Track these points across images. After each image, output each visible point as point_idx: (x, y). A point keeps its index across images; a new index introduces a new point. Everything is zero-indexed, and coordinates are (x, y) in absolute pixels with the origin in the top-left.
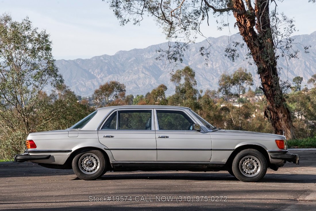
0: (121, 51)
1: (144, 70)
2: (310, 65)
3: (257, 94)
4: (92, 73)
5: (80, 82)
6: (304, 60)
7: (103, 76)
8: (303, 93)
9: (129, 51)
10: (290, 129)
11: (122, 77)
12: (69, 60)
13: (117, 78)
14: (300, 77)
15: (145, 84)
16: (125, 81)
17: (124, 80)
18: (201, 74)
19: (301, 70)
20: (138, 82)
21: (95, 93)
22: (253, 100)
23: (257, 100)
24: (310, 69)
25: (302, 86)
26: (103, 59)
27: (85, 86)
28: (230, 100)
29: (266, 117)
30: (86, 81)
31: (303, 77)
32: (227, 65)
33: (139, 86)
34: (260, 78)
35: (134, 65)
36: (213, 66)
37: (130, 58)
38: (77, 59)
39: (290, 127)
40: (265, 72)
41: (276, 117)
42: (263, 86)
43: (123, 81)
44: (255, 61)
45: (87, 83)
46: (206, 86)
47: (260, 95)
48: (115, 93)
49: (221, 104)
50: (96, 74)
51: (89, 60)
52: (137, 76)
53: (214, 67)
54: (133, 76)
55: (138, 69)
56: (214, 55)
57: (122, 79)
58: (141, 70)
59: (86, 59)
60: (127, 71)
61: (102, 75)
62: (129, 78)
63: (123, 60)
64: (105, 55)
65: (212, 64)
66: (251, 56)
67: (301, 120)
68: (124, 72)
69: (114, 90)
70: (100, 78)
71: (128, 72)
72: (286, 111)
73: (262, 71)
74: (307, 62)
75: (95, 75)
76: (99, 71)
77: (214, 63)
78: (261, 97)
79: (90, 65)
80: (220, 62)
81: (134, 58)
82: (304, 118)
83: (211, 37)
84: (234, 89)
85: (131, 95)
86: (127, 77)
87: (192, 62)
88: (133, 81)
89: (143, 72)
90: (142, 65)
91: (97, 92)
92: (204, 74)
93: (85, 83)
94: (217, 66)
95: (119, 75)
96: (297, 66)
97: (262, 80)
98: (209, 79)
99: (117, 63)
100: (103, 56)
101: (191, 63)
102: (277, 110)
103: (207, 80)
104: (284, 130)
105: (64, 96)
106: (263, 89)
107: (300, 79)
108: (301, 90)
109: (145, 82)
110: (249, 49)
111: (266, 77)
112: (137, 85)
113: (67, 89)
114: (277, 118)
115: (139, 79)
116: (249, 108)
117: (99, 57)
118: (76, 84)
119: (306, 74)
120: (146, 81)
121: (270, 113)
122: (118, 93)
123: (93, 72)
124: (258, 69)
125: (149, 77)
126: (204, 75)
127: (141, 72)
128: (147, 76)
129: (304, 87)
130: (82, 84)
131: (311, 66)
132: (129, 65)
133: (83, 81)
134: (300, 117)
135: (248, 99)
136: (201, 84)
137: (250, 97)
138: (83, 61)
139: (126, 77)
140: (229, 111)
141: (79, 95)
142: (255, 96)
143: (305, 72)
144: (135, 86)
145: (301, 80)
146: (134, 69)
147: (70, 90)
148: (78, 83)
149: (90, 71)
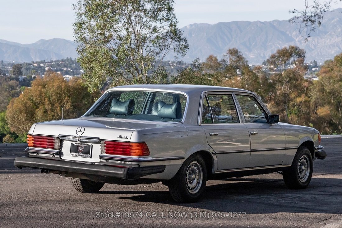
5: (276, 45)
7: (301, 38)
9: (332, 11)
11: (323, 40)
12: (265, 22)
13: (318, 42)
16: (326, 44)
17: (325, 43)
30: (283, 44)
35: (337, 26)
37: (333, 19)
38: (274, 21)
48: (293, 59)
52: (340, 39)
54: (336, 38)
57: (323, 42)
59: (283, 21)
60: (329, 33)
62: (331, 41)
63: (325, 21)
68: (326, 34)
69: (292, 56)
70: (299, 41)
71: (331, 34)
75: (293, 37)
76: (297, 33)
79: (287, 27)
81: (338, 19)
85: (330, 60)
86: (329, 40)
88: (335, 44)
93: (281, 46)
95: (319, 38)
117: (298, 18)
118: (272, 47)
122: (296, 59)
123: (291, 34)
132: (332, 26)
133: (279, 44)
138: (280, 23)
139: (327, 40)
144: (338, 50)
146: (337, 31)
147: (242, 56)
148: (273, 46)
149: (288, 33)
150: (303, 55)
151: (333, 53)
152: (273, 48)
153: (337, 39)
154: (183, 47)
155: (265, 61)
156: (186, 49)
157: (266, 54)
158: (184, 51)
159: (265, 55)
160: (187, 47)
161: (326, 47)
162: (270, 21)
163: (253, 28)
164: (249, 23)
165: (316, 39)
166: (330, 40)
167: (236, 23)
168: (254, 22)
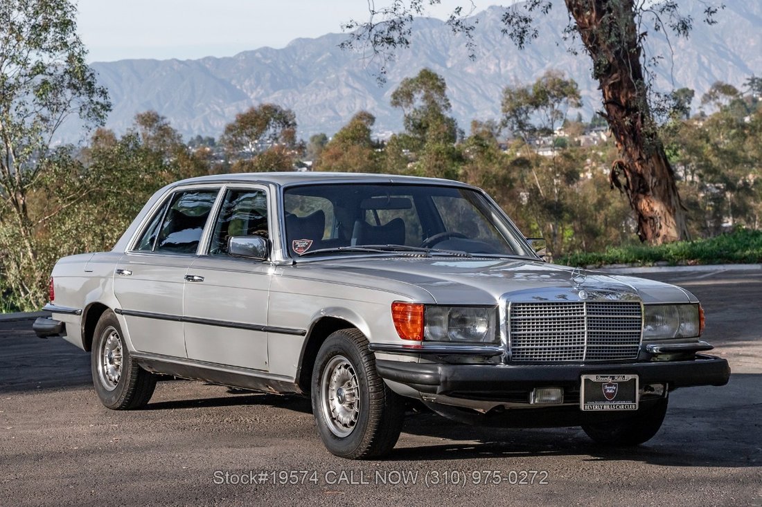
0: (299, 40)
1: (350, 79)
2: (710, 62)
3: (594, 127)
4: (238, 87)
5: (212, 107)
6: (696, 53)
7: (261, 93)
8: (696, 123)
9: (317, 39)
10: (674, 214)
11: (303, 95)
12: (188, 60)
13: (293, 99)
14: (687, 89)
15: (353, 110)
16: (309, 104)
17: (307, 102)
18: (474, 85)
19: (689, 74)
20: (337, 107)
21: (226, 133)
22: (588, 140)
23: (596, 142)
24: (709, 71)
25: (692, 108)
26: (260, 56)
27: (223, 116)
28: (538, 142)
29: (615, 186)
30: (225, 105)
31: (694, 89)
32: (531, 65)
33: (341, 114)
34: (599, 89)
35: (329, 69)
36: (500, 69)
37: (320, 55)
38: (205, 59)
39: (674, 211)
40: (613, 74)
41: (641, 185)
42: (608, 110)
43: (305, 104)
44: (586, 45)
45: (226, 110)
46: (486, 111)
47: (603, 131)
48: (271, 130)
49: (517, 151)
50: (247, 90)
51: (230, 59)
52: (335, 93)
53: (503, 71)
54: (327, 93)
55: (337, 77)
56: (501, 45)
57: (304, 100)
58: (343, 79)
59: (224, 58)
60: (314, 82)
61: (259, 92)
62: (318, 97)
63: (305, 58)
64: (266, 49)
65: (498, 65)
66: (577, 34)
67: (692, 182)
68: (307, 85)
69: (269, 125)
70: (256, 99)
71: (317, 85)
72: (665, 170)
73: (604, 72)
74: (702, 56)
75: (245, 91)
76: (253, 83)
77: (502, 63)
78: (604, 133)
79: (233, 71)
80: (516, 59)
81: (328, 54)
82: (696, 179)
83: (496, 6)
84: (537, 118)
85: (321, 134)
86: (314, 97)
87: (455, 61)
88: (327, 104)
89: (348, 85)
90: (346, 68)
91: (229, 129)
92: (480, 87)
93: (222, 109)
94: (509, 68)
95: (296, 92)
96: (681, 64)
97: (604, 95)
98: (492, 97)
99: (291, 66)
100: (260, 50)
101: (452, 62)
102: (642, 167)
103: (487, 99)
104: (660, 217)
105: (155, 139)
106: (607, 117)
107: (687, 93)
108: (691, 117)
109: (353, 105)
110: (572, 16)
111: (613, 87)
112: (336, 112)
113: (161, 123)
114: (643, 187)
115: (340, 99)
116: (574, 160)
117: (253, 52)
118: (204, 111)
119: (701, 83)
120: (355, 104)
121: (626, 176)
122: (279, 130)
123: (241, 86)
124: (596, 65)
125: (361, 94)
126: (481, 89)
127: (344, 84)
128: (356, 92)
129: (698, 112)
130: (216, 112)
131: (712, 66)
132: (318, 69)
133: (219, 105)
134: (689, 178)
135: (576, 139)
136: (475, 107)
137: (580, 135)
138: (218, 62)
139: (311, 95)
140: (531, 168)
141: (211, 136)
142: (591, 131)
143: (699, 78)
144: (332, 114)
145: (690, 95)
146: (328, 78)
147: (169, 125)
148: (207, 109)
149: (234, 82)
150: (290, 122)
151: (323, 121)
152: (206, 113)
153: (329, 93)
154: (99, 107)
155: (192, 139)
156: (105, 112)
157: (194, 126)
158: (100, 117)
159: (192, 127)
160: (107, 107)
161: (310, 109)
162: (199, 60)
163: (164, 74)
164: (156, 63)
165: (290, 94)
166: (317, 95)
167: (129, 63)
168: (166, 61)
